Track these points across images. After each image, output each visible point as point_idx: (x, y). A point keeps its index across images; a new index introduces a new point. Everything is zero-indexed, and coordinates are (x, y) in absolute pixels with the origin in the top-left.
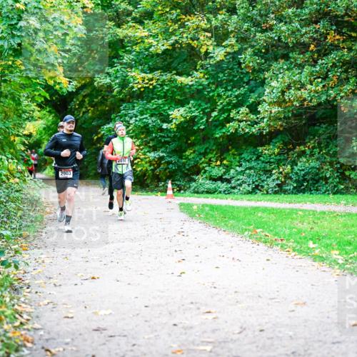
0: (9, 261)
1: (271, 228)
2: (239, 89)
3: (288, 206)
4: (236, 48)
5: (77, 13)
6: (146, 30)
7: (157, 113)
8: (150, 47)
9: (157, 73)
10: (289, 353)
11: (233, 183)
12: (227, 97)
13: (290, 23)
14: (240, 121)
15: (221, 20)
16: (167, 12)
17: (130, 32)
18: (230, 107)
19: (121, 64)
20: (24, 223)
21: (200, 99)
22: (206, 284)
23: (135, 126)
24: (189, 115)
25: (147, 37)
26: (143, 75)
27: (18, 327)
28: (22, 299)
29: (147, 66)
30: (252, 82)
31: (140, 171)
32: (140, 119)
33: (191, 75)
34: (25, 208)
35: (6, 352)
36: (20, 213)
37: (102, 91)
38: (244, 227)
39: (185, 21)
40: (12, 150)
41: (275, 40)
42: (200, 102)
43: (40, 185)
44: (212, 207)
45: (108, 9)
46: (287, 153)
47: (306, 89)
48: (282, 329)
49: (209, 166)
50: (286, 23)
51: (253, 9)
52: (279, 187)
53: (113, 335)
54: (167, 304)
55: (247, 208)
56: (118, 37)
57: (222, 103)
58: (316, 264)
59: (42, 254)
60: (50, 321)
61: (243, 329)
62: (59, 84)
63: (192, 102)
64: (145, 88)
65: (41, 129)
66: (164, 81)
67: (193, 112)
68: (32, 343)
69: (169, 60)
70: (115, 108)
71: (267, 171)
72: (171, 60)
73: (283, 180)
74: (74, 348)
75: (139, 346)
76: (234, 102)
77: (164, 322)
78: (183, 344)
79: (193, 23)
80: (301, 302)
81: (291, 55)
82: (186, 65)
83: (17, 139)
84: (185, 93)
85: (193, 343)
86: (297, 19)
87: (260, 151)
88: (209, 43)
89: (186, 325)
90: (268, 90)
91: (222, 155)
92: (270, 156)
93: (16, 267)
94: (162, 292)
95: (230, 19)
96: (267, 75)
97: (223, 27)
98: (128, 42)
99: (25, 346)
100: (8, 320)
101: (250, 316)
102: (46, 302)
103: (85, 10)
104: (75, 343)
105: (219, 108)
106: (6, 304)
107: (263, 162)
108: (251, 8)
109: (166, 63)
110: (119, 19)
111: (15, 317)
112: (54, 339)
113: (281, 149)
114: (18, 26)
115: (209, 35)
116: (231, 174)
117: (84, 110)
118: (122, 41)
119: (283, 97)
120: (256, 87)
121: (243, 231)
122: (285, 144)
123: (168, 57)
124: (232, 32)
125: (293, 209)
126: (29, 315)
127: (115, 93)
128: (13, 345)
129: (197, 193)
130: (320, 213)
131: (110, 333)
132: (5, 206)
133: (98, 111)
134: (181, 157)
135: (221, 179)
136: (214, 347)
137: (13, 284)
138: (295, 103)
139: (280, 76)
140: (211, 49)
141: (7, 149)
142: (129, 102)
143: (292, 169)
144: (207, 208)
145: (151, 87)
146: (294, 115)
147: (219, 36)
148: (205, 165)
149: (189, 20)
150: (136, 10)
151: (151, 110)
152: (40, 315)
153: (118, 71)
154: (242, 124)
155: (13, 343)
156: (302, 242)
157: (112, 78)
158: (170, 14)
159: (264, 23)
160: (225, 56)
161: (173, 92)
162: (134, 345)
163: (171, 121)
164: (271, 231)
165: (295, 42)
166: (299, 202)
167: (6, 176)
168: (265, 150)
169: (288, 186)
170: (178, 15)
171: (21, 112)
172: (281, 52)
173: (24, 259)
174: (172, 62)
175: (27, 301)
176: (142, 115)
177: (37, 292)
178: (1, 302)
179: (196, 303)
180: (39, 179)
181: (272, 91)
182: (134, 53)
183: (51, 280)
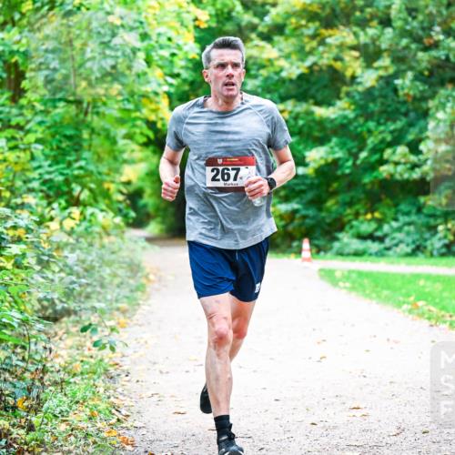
0: (105, 341)
1: (437, 300)
2: (395, 122)
4: (391, 71)
5: (186, 27)
6: (276, 50)
8: (281, 70)
9: (290, 105)
11: (388, 242)
12: (381, 132)
14: (397, 164)
15: (371, 36)
16: (302, 26)
17: (254, 52)
18: (383, 146)
20: (122, 293)
21: (344, 135)
22: (354, 373)
24: (330, 158)
25: (278, 59)
27: (114, 425)
28: (120, 390)
29: (277, 94)
30: (412, 115)
33: (332, 105)
36: (117, 281)
38: (401, 299)
39: (326, 37)
40: (106, 201)
41: (441, 60)
42: (345, 139)
43: (142, 245)
44: (360, 274)
45: (228, 21)
49: (357, 219)
51: (413, 21)
52: (447, 248)
54: (304, 397)
55: (406, 276)
57: (372, 142)
59: (145, 332)
60: (155, 418)
61: (400, 431)
62: (162, 119)
63: (334, 139)
65: (143, 175)
66: (298, 113)
67: (336, 153)
68: (132, 445)
69: (305, 87)
71: (431, 227)
72: (308, 86)
73: (452, 238)
75: (267, 450)
76: (388, 139)
77: (300, 420)
79: (337, 39)
82: (327, 92)
83: (112, 186)
84: (325, 128)
87: (422, 201)
88: (355, 65)
89: (327, 424)
90: (431, 124)
91: (373, 205)
92: (435, 208)
93: (113, 349)
94: (297, 382)
95: (382, 33)
96: (431, 104)
97: (374, 44)
98: (254, 64)
99: (123, 449)
100: (102, 416)
101: (410, 413)
102: (150, 393)
103: (197, 23)
104: (187, 446)
105: (370, 147)
106: (99, 396)
107: (426, 215)
108: (410, 19)
111: (110, 412)
112: (161, 441)
114: (112, 44)
115: (357, 54)
116: (385, 231)
119: (452, 132)
120: (418, 119)
121: (400, 304)
123: (304, 83)
124: (386, 50)
126: (128, 410)
128: (109, 448)
129: (342, 254)
134: (320, 209)
135: (371, 237)
137: (108, 371)
140: (359, 72)
141: (100, 199)
144: (354, 275)
147: (370, 55)
148: (351, 218)
149: (330, 35)
150: (262, 24)
152: (142, 410)
154: (400, 168)
155: (108, 445)
158: (307, 28)
159: (427, 38)
160: (377, 81)
161: (310, 128)
162: (261, 449)
163: (308, 165)
164: (437, 304)
167: (99, 234)
168: (430, 200)
170: (316, 29)
171: (117, 153)
172: (449, 74)
173: (122, 339)
174: (309, 89)
175: (125, 392)
177: (138, 381)
178: (94, 393)
179: (341, 396)
180: (140, 238)
181: (438, 125)
182: (261, 78)
183: (156, 366)
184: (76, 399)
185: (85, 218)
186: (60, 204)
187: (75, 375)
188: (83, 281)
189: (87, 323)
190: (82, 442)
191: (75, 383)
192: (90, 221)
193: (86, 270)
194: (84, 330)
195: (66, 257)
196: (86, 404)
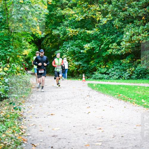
0: (17, 108)
1: (126, 94)
2: (113, 35)
3: (133, 84)
4: (111, 18)
6: (74, 11)
7: (78, 46)
8: (75, 18)
9: (78, 29)
10: (134, 146)
11: (110, 75)
12: (108, 39)
13: (134, 8)
14: (113, 49)
15: (105, 7)
16: (82, 4)
17: (67, 12)
18: (109, 43)
19: (63, 25)
20: (23, 92)
21: (96, 40)
22: (99, 117)
23: (69, 51)
24: (92, 46)
25: (74, 14)
26: (73, 30)
27: (21, 135)
28: (23, 123)
29: (74, 26)
30: (118, 33)
31: (71, 70)
32: (72, 48)
33: (92, 30)
34: (24, 85)
35: (16, 145)
36: (22, 87)
37: (55, 36)
38: (115, 93)
39: (90, 7)
40: (18, 61)
41: (128, 15)
42: (96, 41)
43: (30, 76)
44: (101, 85)
45: (58, 2)
46: (133, 62)
47: (141, 36)
48: (131, 136)
49: (100, 68)
50: (132, 8)
51: (119, 2)
52: (129, 76)
53: (60, 138)
54: (83, 125)
55: (116, 86)
56: (62, 14)
57: (105, 42)
58: (145, 109)
59: (31, 105)
60: (34, 132)
61: (114, 136)
62: (37, 34)
63: (93, 41)
64: (73, 35)
65: (30, 53)
66: (81, 32)
67: (94, 45)
68: (27, 141)
69: (83, 24)
70: (61, 44)
71: (124, 70)
72: (84, 24)
73: (131, 74)
74: (44, 144)
75: (71, 143)
76: (111, 41)
77: (82, 133)
78: (89, 142)
79: (93, 8)
80: (139, 125)
81: (134, 21)
82: (91, 26)
83: (20, 57)
84: (90, 37)
85: (94, 142)
86: (137, 6)
87: (122, 61)
88: (100, 17)
89: (90, 134)
90: (125, 36)
91: (105, 63)
92: (126, 63)
93: (20, 110)
94: (81, 120)
95: (109, 6)
96: (124, 29)
97: (106, 10)
98: (66, 16)
99: (24, 143)
100: (17, 132)
101: (117, 130)
102: (32, 124)
103: (48, 3)
104: (45, 141)
105: (104, 43)
106: (16, 125)
107: (123, 66)
108: (118, 2)
109: (82, 25)
110: (63, 6)
111: (19, 131)
112: (36, 140)
113: (130, 61)
115: (100, 13)
116: (109, 71)
117: (48, 44)
118: (64, 16)
119: (131, 39)
120: (120, 35)
121: (115, 95)
122: (132, 58)
123: (83, 23)
124: (110, 12)
125: (135, 86)
126: (25, 130)
127: (61, 37)
128: (19, 142)
129: (95, 79)
130: (147, 88)
131: (59, 137)
132: (15, 85)
133: (54, 45)
134: (88, 64)
135: (105, 73)
136: (103, 143)
137: (19, 117)
138: (136, 42)
139: (130, 30)
140: (101, 19)
141: (16, 61)
142: (67, 41)
143: (135, 69)
144: (99, 86)
145: (76, 35)
146: (136, 46)
147: (104, 13)
148: (98, 67)
149: (92, 7)
150: (69, 3)
151: (76, 44)
152: (30, 130)
153: (62, 28)
154: (114, 50)
155: (19, 141)
156: (139, 100)
157: (60, 31)
158: (84, 4)
159: (123, 8)
160: (107, 22)
161: (85, 37)
162: (69, 142)
163: (84, 49)
164: (126, 95)
165: (136, 16)
166: (138, 83)
167: (16, 72)
168: (124, 61)
169: (133, 76)
170: (87, 5)
171: (22, 45)
172: (130, 20)
173: (23, 107)
174: (85, 25)
175: (24, 124)
176: (72, 47)
177: (28, 120)
178: (14, 124)
179: (95, 125)
180: (29, 73)
181: (127, 36)
182: (69, 21)
183: (35, 115)
184: (8, 127)
185: (11, 67)
186: (3, 62)
187: (8, 118)
188: (10, 88)
189: (12, 102)
190: (10, 140)
191: (8, 121)
192: (13, 68)
193: (11, 84)
194: (11, 104)
195: (5, 80)
196: (11, 128)
